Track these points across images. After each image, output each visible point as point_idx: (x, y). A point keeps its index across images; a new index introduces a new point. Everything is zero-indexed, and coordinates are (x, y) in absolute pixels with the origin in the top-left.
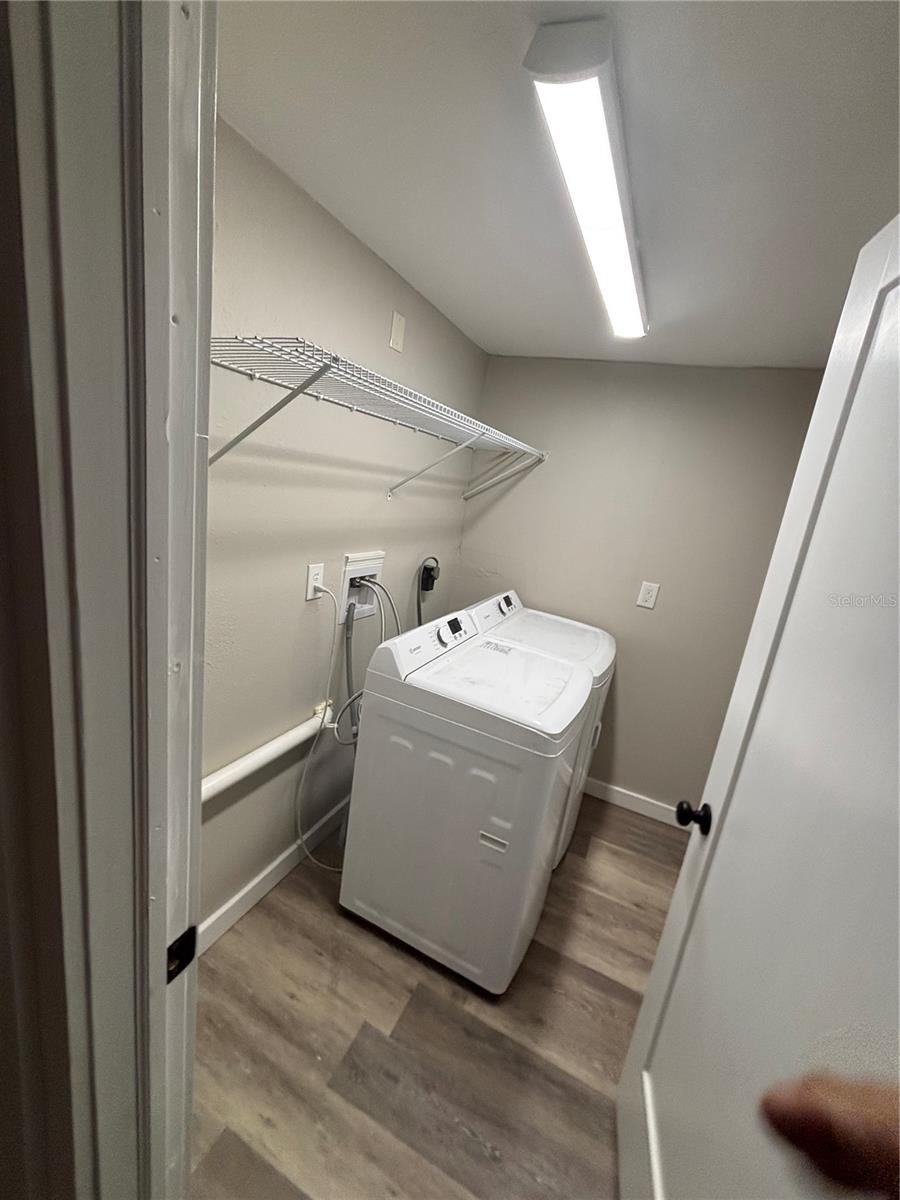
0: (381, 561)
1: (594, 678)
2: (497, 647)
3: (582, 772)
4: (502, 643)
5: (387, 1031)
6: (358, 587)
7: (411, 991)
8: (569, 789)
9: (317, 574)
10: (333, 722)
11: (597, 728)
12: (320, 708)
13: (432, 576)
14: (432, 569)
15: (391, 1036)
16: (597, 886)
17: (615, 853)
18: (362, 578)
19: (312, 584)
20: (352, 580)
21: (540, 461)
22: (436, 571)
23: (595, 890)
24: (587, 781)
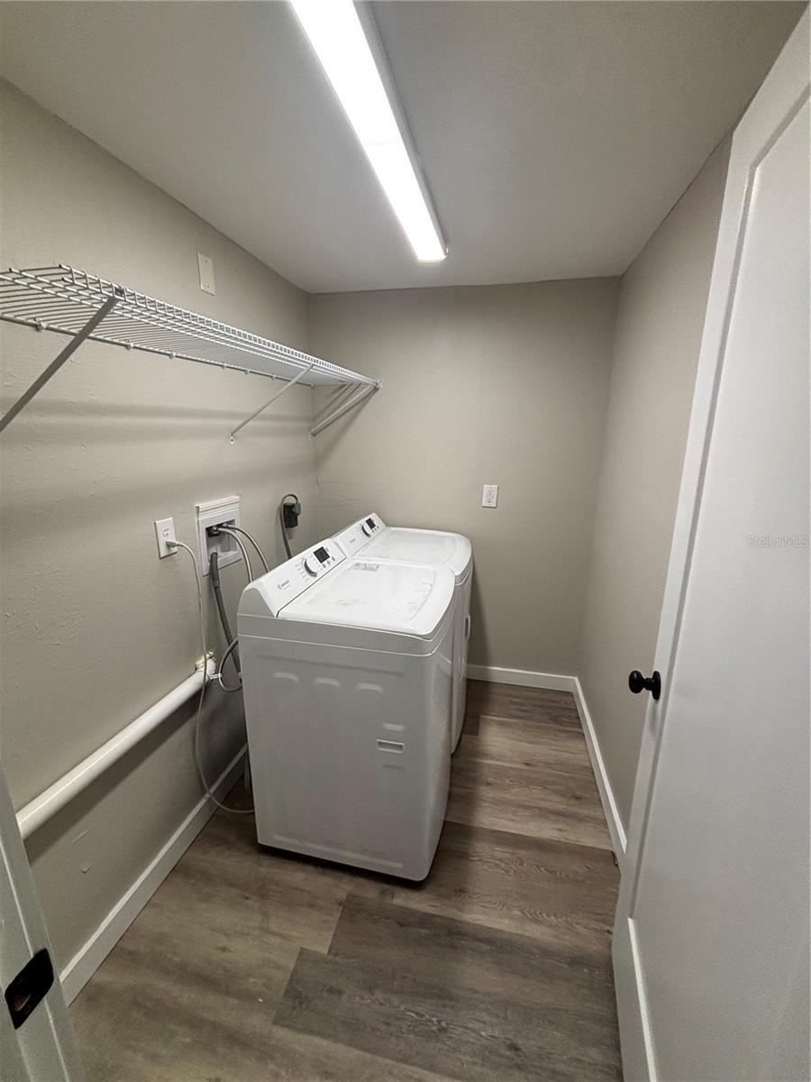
0: (237, 506)
1: (456, 577)
2: (366, 567)
3: (462, 661)
4: (369, 562)
5: (323, 950)
6: (216, 535)
7: (340, 904)
8: (452, 679)
9: (167, 529)
10: (217, 673)
11: (467, 620)
12: (200, 662)
13: (293, 513)
14: (293, 506)
15: (328, 953)
16: (492, 758)
17: (502, 724)
18: (220, 526)
19: (163, 540)
20: (209, 530)
21: (376, 389)
22: (297, 507)
23: (490, 762)
24: (468, 668)
